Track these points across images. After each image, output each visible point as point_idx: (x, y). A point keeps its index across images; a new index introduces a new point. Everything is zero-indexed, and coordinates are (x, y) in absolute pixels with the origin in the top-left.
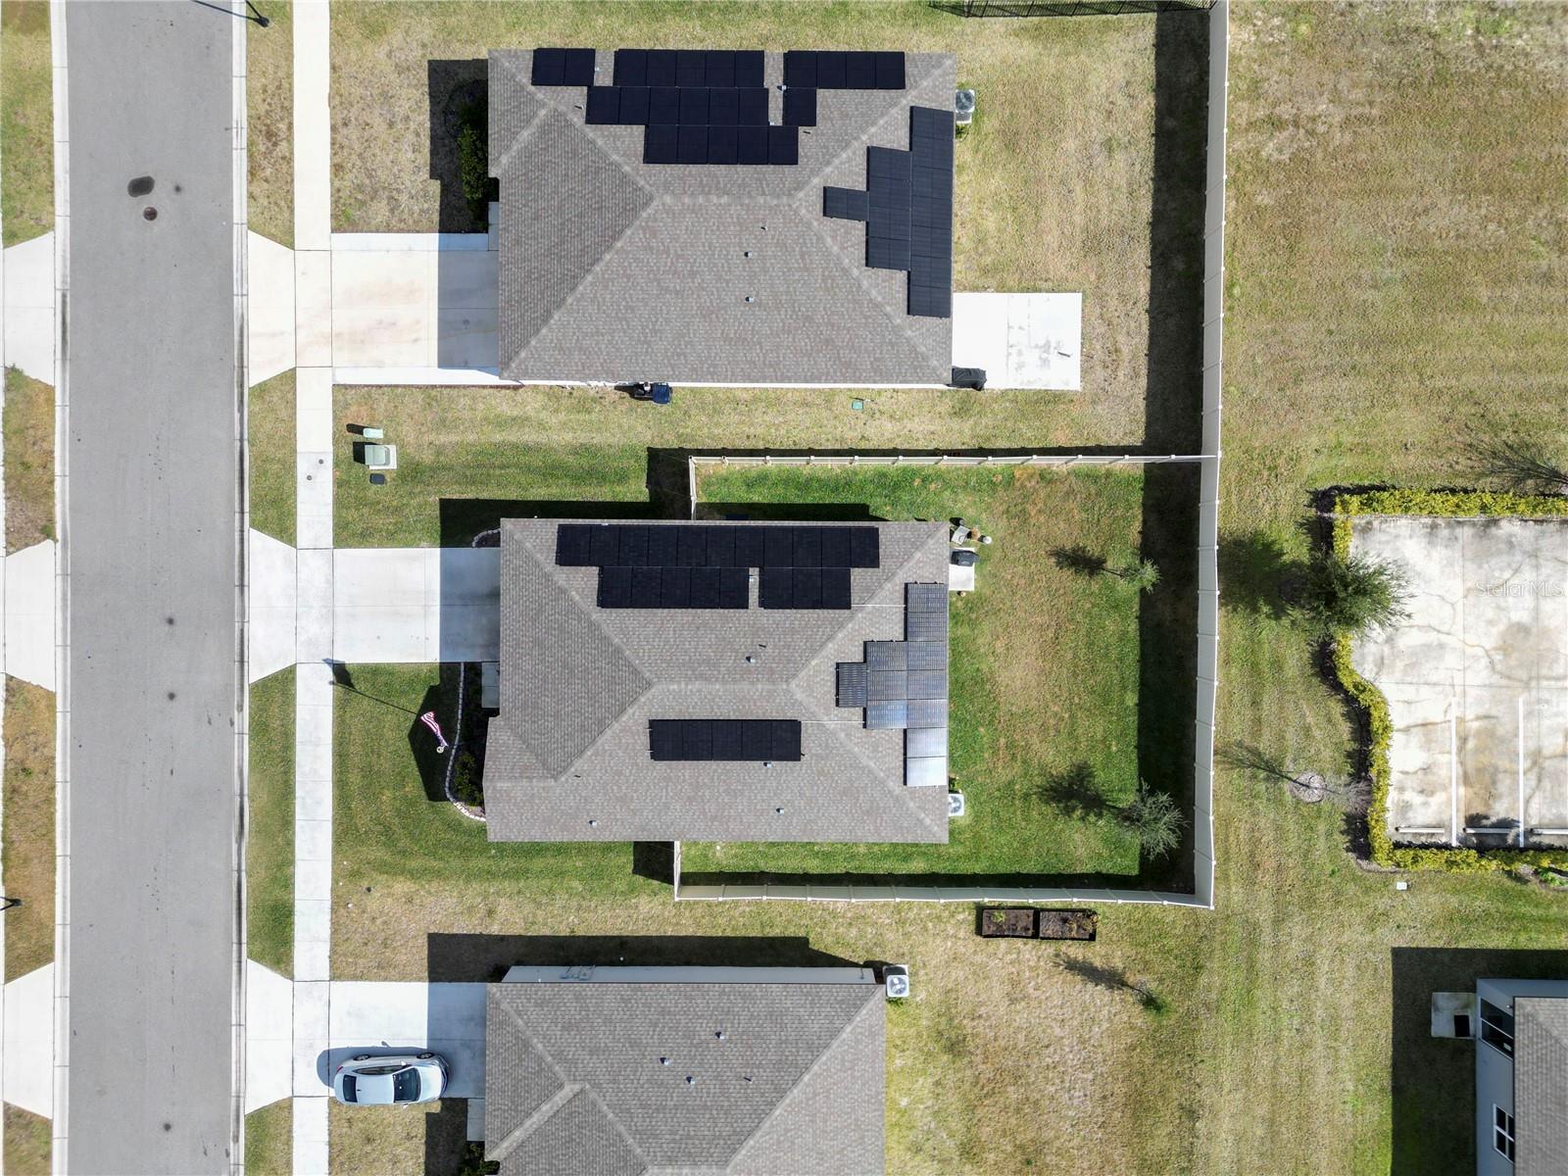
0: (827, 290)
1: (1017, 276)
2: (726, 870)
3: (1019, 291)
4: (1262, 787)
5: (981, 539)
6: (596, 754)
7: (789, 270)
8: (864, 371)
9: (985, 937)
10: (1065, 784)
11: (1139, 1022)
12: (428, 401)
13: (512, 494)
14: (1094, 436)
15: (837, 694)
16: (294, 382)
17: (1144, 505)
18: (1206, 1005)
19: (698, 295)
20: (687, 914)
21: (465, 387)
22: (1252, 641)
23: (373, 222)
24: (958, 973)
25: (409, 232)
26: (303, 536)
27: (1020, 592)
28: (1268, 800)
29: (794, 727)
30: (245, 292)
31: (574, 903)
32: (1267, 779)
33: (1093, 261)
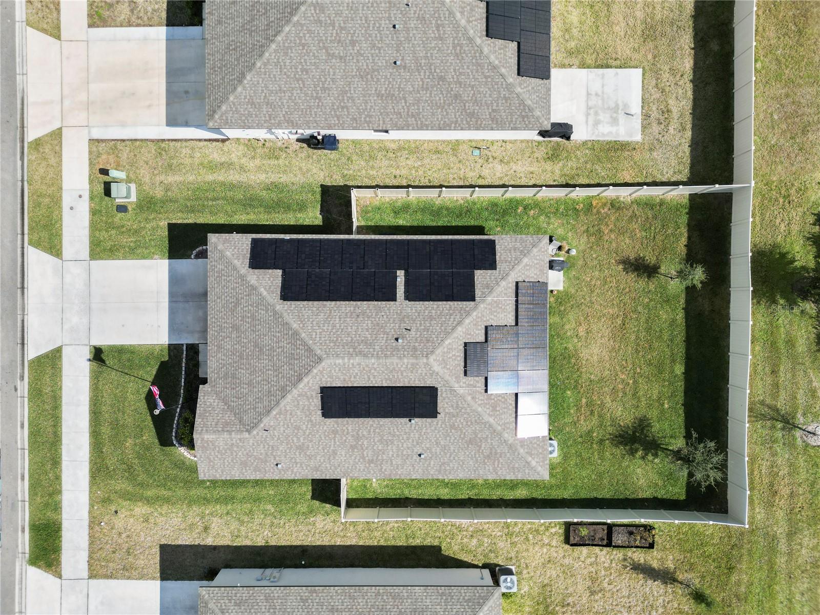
0: (457, 55)
1: (594, 56)
2: (380, 496)
3: (595, 67)
4: (779, 434)
5: (568, 252)
6: (280, 413)
7: (428, 39)
8: (484, 120)
9: (572, 545)
10: (630, 432)
11: (686, 608)
12: (159, 151)
13: (221, 220)
14: (651, 174)
15: (465, 366)
16: (61, 138)
17: (689, 225)
18: (737, 596)
19: (358, 60)
20: (352, 528)
21: (186, 140)
22: (772, 325)
23: (119, 20)
24: (552, 572)
25: (144, 26)
26: (68, 250)
27: (596, 291)
28: (784, 444)
29: (432, 392)
30: (25, 72)
31: (268, 521)
32: (783, 429)
33: (651, 45)
